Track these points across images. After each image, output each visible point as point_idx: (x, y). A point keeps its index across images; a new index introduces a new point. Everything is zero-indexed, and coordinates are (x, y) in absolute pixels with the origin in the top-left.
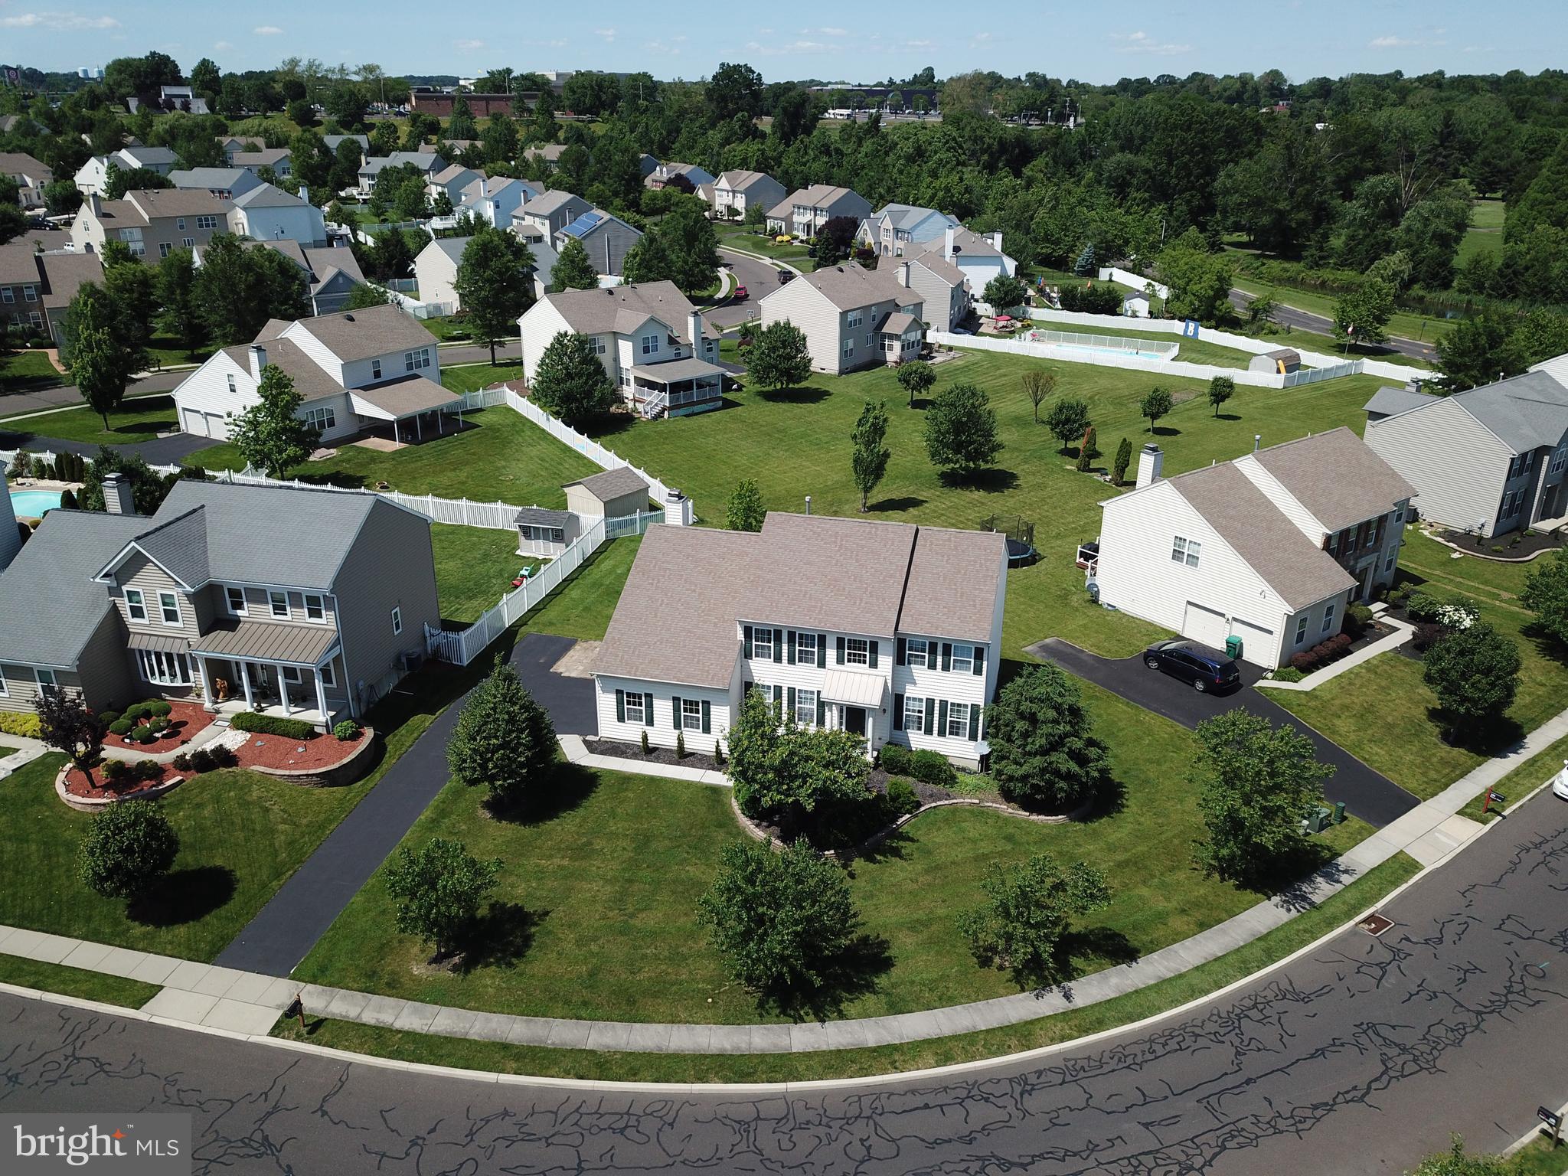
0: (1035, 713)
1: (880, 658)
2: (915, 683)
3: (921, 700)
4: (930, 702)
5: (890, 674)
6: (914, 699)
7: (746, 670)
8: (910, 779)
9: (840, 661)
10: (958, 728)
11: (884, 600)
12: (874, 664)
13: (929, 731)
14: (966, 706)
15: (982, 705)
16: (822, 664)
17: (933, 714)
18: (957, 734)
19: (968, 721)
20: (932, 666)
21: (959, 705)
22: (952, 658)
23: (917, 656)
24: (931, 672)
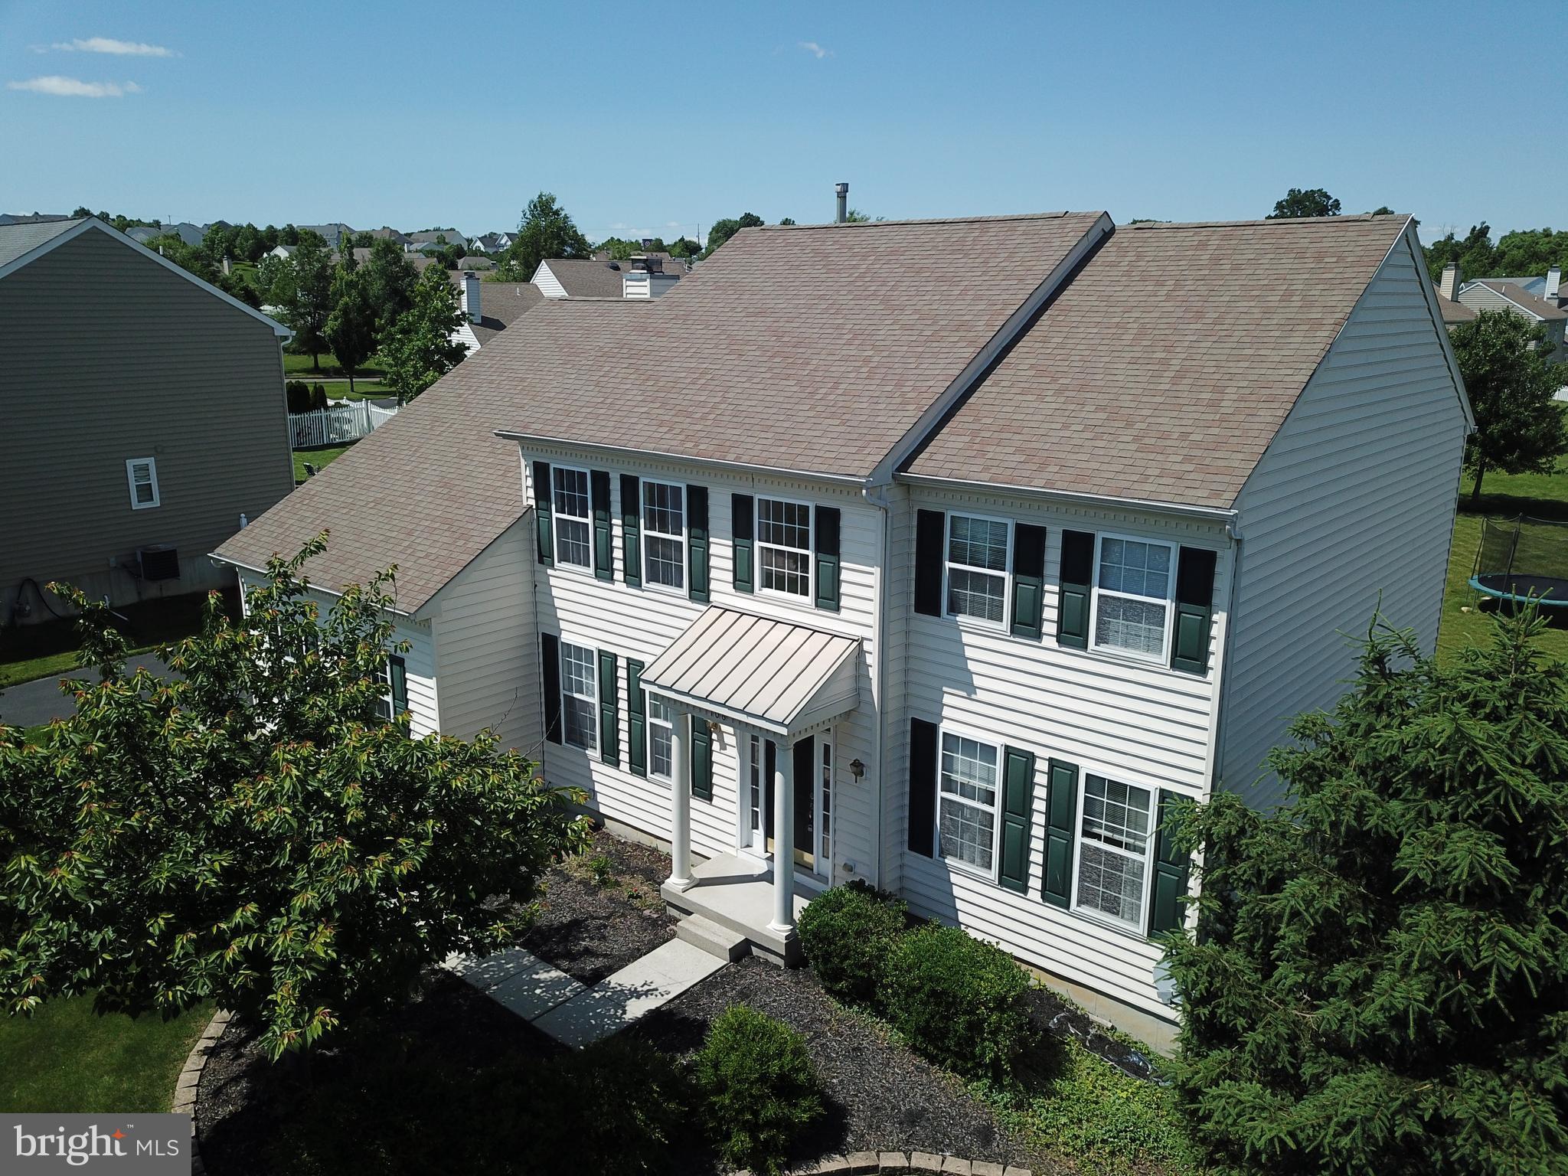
0: (1389, 845)
1: (851, 572)
2: (970, 689)
3: (989, 751)
4: (1019, 764)
5: (873, 633)
6: (970, 745)
7: (540, 598)
8: (884, 1034)
9: (742, 582)
10: (1113, 882)
11: (899, 385)
12: (829, 598)
13: (1013, 876)
14: (1140, 795)
15: (1202, 797)
16: (700, 591)
17: (1027, 812)
18: (1112, 907)
19: (1148, 860)
20: (1027, 625)
21: (1118, 789)
22: (1096, 592)
23: (978, 580)
24: (1022, 648)
